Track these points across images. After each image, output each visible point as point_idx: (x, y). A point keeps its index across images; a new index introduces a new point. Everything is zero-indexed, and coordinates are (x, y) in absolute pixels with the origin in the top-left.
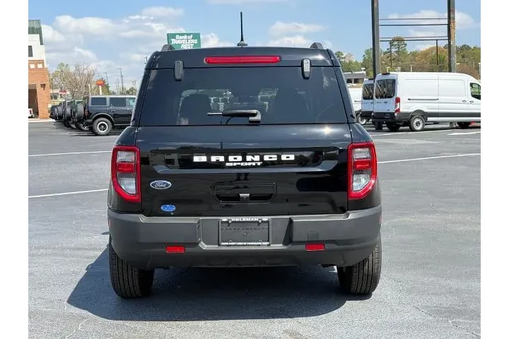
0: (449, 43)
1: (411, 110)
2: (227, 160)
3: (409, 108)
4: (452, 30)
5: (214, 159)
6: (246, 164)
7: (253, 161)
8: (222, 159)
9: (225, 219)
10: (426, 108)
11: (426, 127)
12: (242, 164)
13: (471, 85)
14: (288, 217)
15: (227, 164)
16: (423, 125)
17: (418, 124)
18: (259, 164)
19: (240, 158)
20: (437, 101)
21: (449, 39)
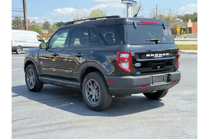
0: (25, 19)
1: (17, 45)
2: (155, 56)
3: (15, 45)
4: (25, 14)
5: (152, 55)
6: (159, 57)
7: (160, 56)
8: (153, 55)
9: (154, 75)
10: (22, 45)
11: (23, 52)
12: (158, 57)
13: (37, 35)
14: (168, 73)
15: (155, 57)
16: (21, 52)
17: (19, 51)
18: (162, 56)
19: (157, 55)
20: (26, 42)
21: (25, 17)
